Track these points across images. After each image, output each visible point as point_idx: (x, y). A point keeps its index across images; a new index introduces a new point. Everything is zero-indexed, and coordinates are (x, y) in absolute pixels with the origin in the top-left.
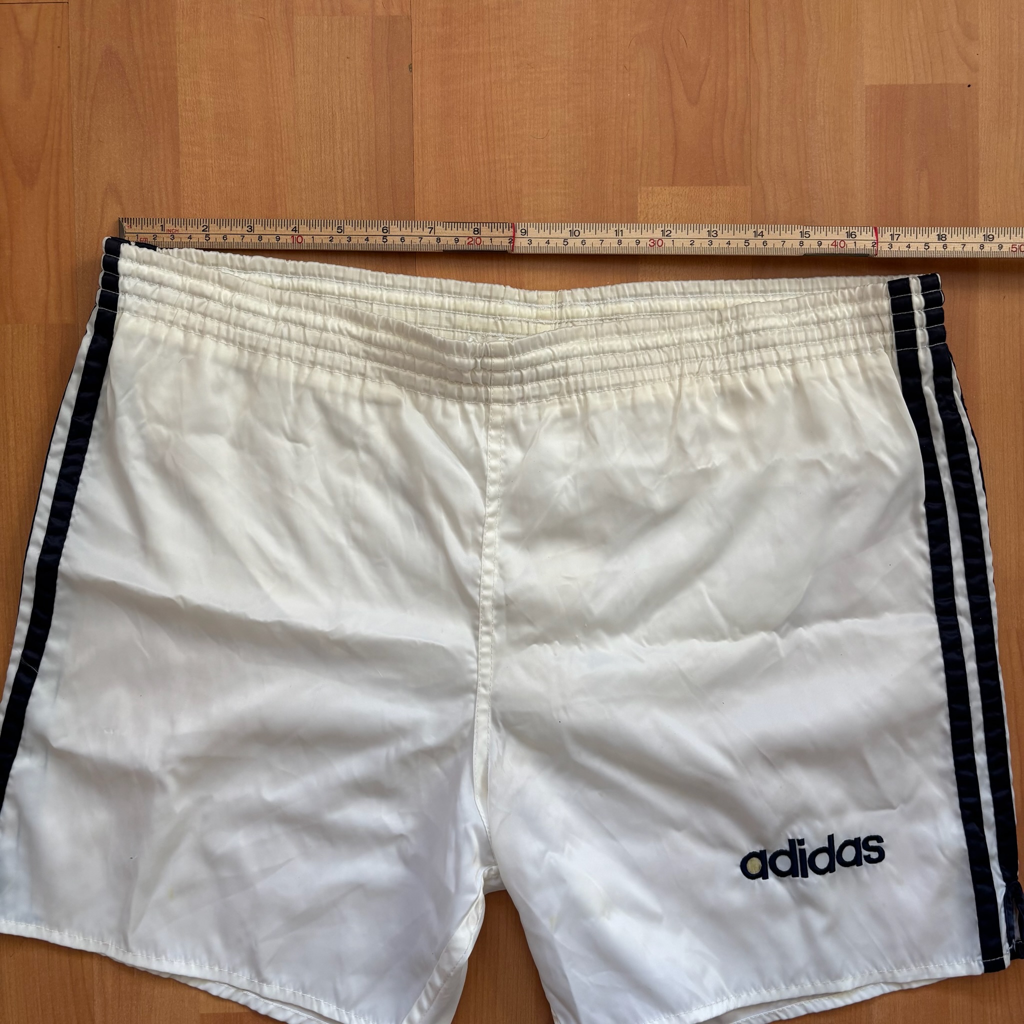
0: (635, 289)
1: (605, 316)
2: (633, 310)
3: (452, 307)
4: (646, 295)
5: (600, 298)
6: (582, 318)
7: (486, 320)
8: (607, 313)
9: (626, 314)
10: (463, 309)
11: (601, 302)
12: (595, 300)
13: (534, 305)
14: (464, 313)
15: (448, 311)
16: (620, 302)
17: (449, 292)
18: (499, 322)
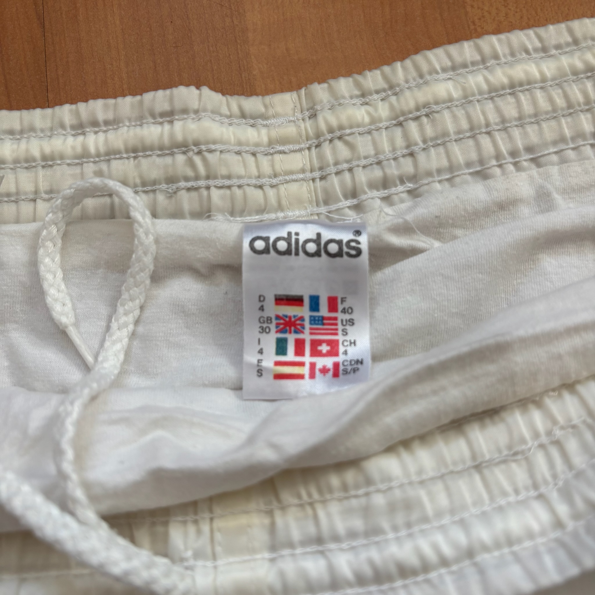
0: (450, 57)
1: (403, 114)
2: (456, 94)
3: (102, 149)
4: (473, 64)
5: (386, 86)
6: (358, 126)
7: (168, 160)
8: (405, 109)
9: (444, 102)
10: (122, 147)
11: (389, 93)
12: (377, 92)
13: (262, 122)
14: (125, 155)
15: (97, 159)
16: (426, 83)
17: (95, 123)
18: (197, 160)
